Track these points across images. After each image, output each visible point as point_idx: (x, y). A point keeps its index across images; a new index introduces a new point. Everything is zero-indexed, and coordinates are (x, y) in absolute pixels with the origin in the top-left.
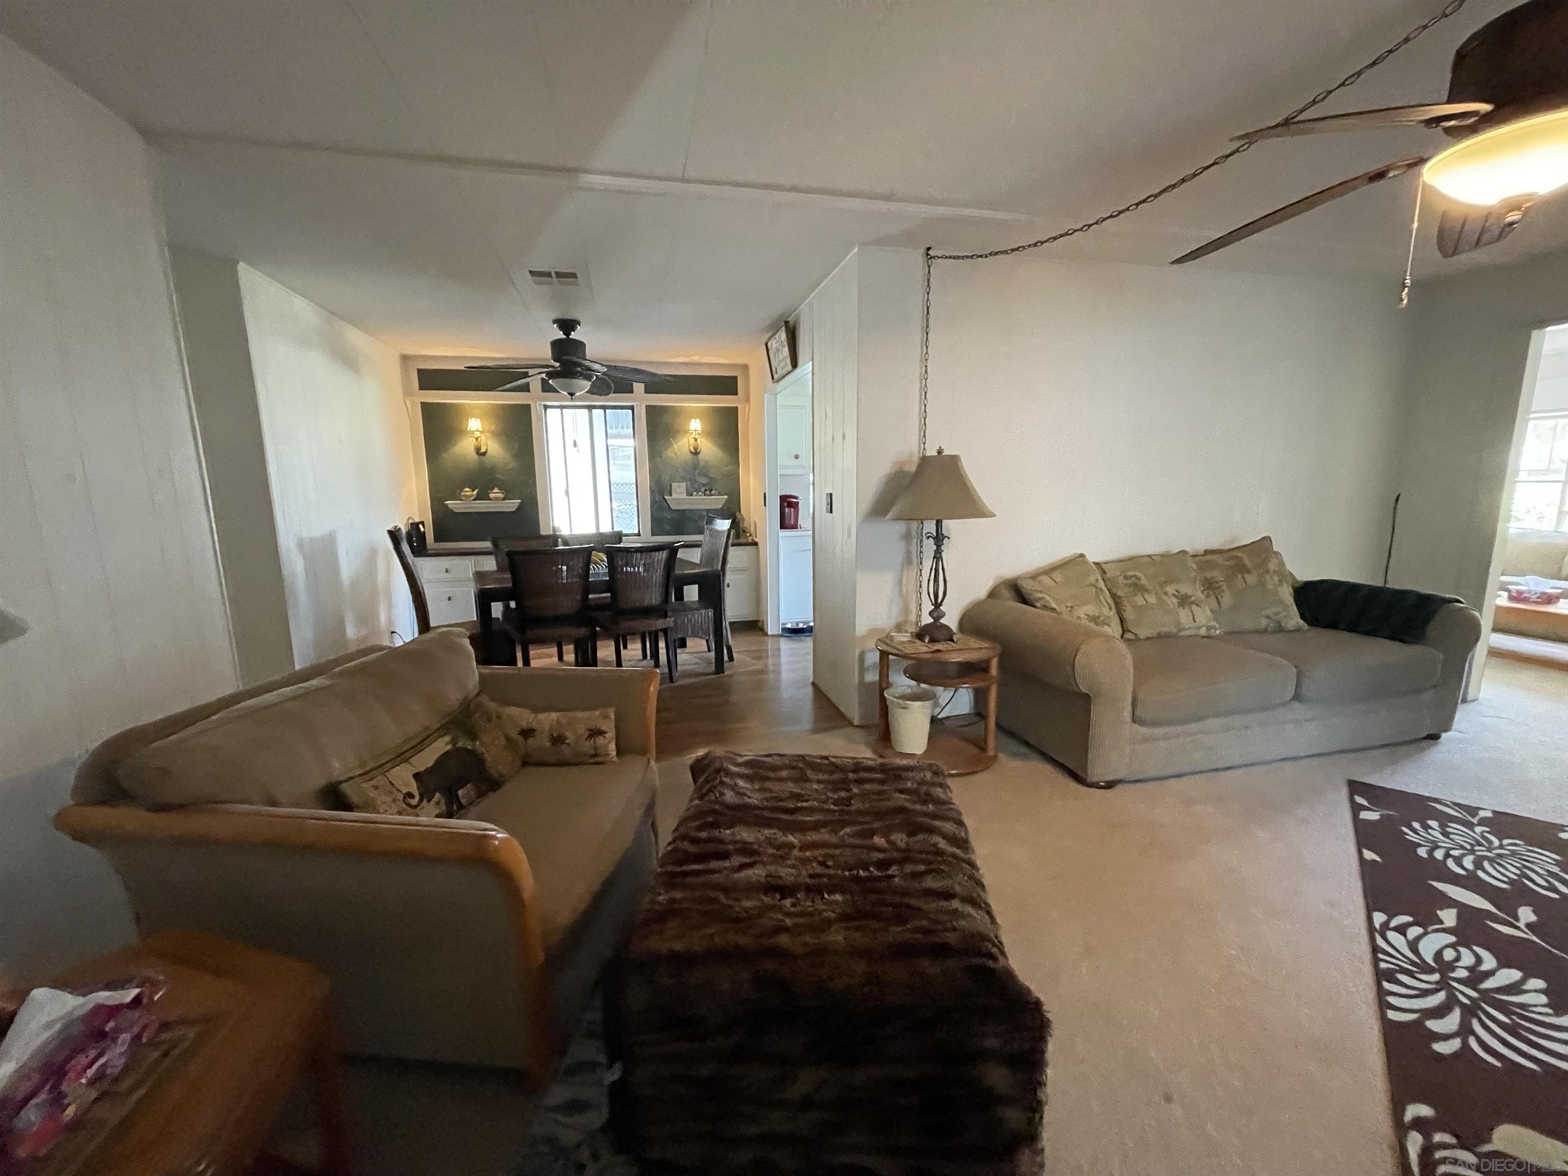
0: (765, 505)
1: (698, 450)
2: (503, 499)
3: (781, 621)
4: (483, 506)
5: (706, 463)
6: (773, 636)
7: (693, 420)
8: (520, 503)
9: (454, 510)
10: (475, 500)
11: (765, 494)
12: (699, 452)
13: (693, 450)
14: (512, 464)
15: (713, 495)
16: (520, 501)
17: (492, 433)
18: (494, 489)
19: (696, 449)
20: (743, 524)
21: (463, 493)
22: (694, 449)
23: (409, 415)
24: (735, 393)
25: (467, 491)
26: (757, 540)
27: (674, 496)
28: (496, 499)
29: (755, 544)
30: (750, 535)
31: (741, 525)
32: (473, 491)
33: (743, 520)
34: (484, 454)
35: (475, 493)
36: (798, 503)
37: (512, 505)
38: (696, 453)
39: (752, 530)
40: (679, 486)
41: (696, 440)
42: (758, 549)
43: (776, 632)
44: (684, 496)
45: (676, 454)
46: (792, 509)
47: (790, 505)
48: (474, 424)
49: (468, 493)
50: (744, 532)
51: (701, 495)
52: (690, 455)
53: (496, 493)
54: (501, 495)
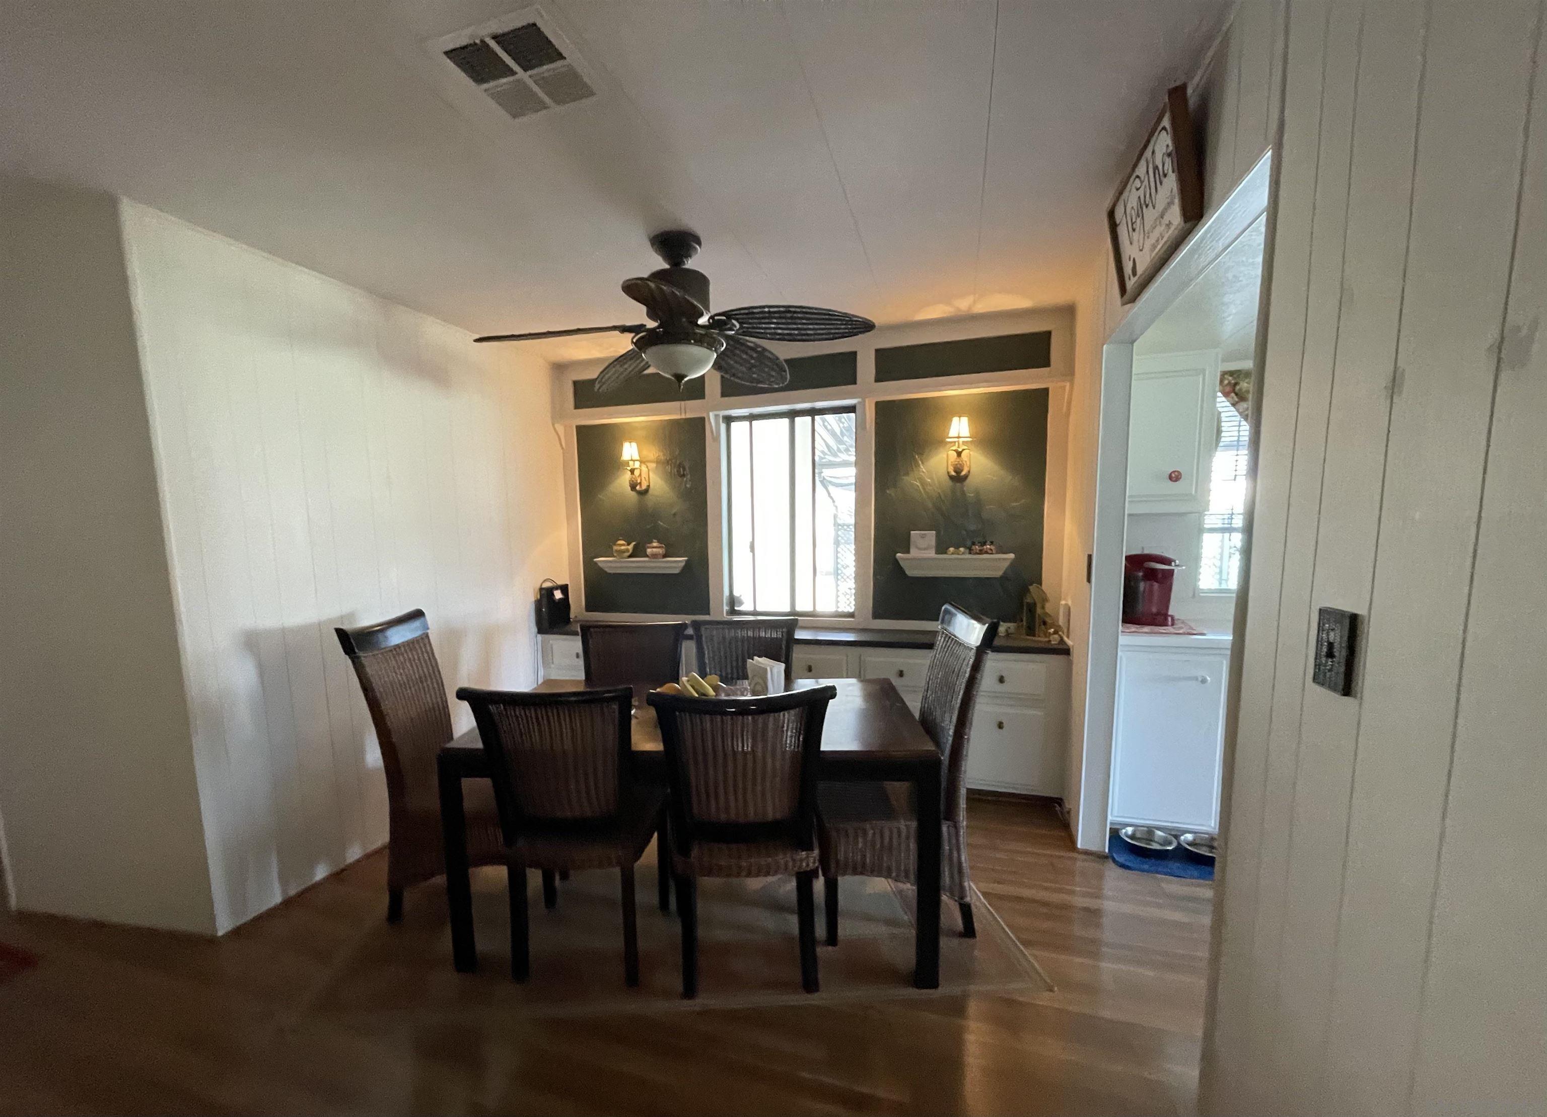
0: (1089, 580)
1: (963, 473)
2: (665, 556)
3: (1110, 818)
4: (640, 565)
5: (977, 493)
6: (1086, 853)
7: (955, 420)
8: (687, 562)
9: (606, 570)
10: (630, 556)
11: (1090, 557)
12: (966, 477)
13: (953, 473)
14: (679, 506)
15: (986, 553)
16: (686, 558)
17: (658, 462)
18: (652, 542)
19: (958, 470)
20: (1043, 608)
21: (615, 548)
22: (955, 471)
23: (561, 445)
24: (1046, 363)
25: (622, 545)
26: (1070, 642)
27: (914, 553)
28: (655, 556)
29: (1064, 651)
30: (1056, 632)
31: (1039, 611)
32: (628, 544)
33: (1045, 600)
34: (646, 491)
35: (630, 547)
36: (1171, 572)
37: (676, 563)
38: (958, 477)
39: (1061, 621)
40: (923, 537)
41: (959, 454)
42: (1070, 664)
43: (1094, 848)
44: (932, 554)
45: (923, 483)
46: (1156, 586)
47: (1152, 575)
48: (629, 451)
49: (623, 548)
50: (1045, 623)
51: (963, 553)
52: (950, 483)
53: (654, 548)
54: (661, 551)
